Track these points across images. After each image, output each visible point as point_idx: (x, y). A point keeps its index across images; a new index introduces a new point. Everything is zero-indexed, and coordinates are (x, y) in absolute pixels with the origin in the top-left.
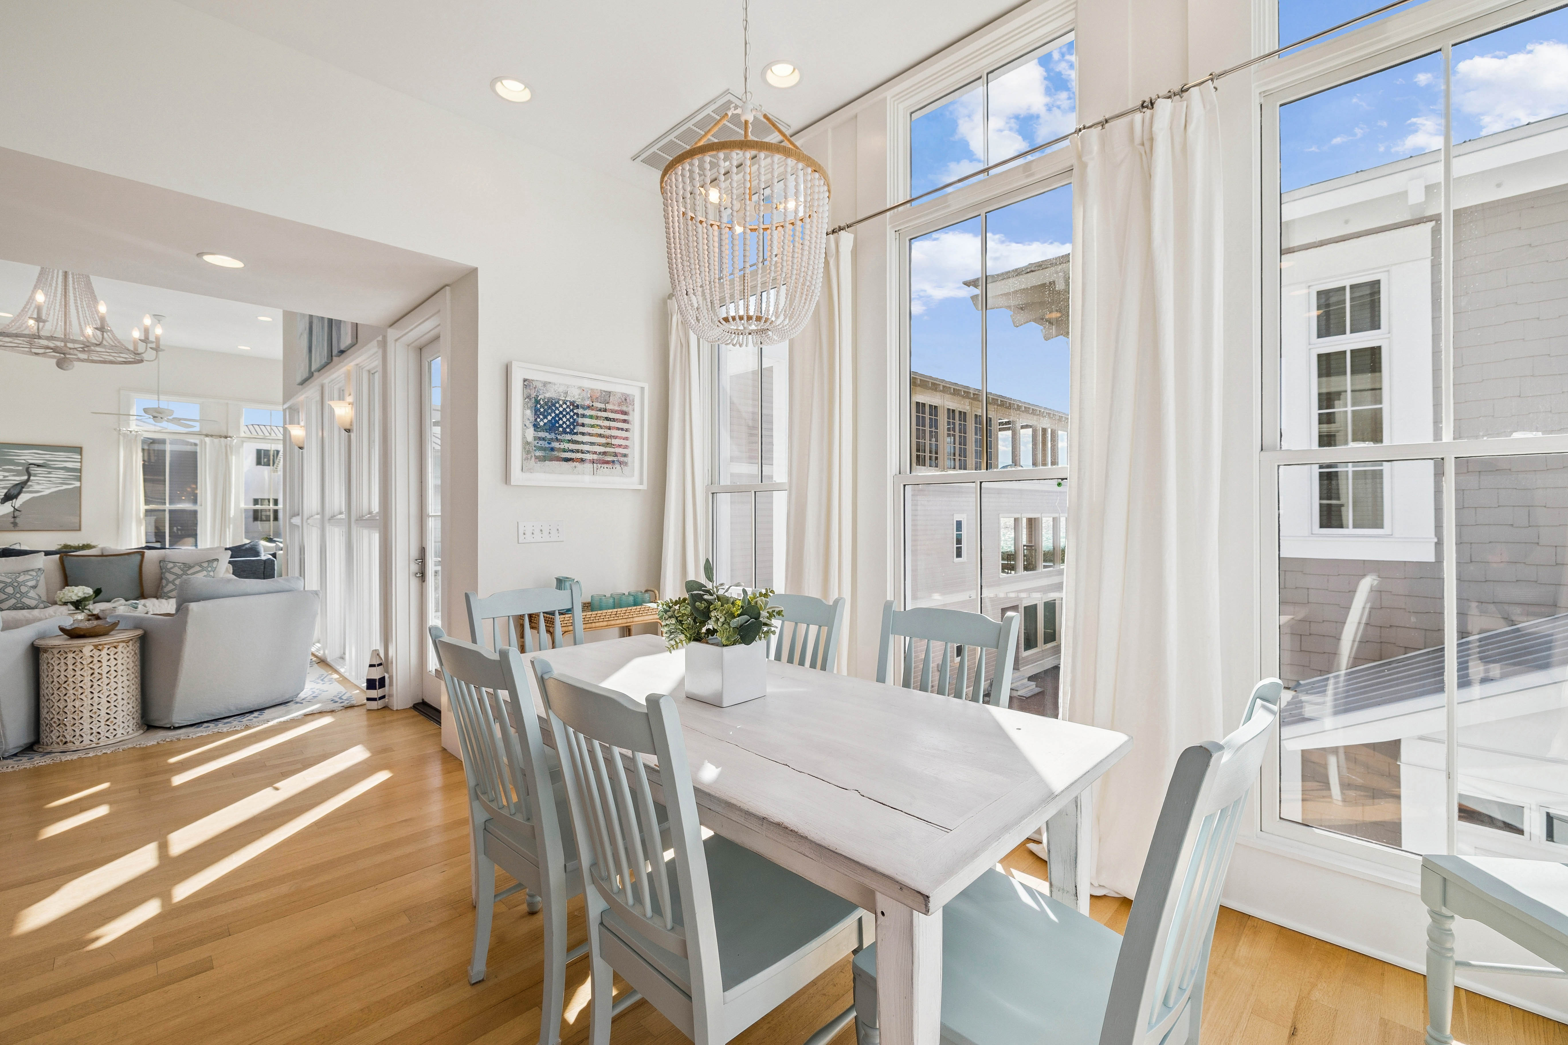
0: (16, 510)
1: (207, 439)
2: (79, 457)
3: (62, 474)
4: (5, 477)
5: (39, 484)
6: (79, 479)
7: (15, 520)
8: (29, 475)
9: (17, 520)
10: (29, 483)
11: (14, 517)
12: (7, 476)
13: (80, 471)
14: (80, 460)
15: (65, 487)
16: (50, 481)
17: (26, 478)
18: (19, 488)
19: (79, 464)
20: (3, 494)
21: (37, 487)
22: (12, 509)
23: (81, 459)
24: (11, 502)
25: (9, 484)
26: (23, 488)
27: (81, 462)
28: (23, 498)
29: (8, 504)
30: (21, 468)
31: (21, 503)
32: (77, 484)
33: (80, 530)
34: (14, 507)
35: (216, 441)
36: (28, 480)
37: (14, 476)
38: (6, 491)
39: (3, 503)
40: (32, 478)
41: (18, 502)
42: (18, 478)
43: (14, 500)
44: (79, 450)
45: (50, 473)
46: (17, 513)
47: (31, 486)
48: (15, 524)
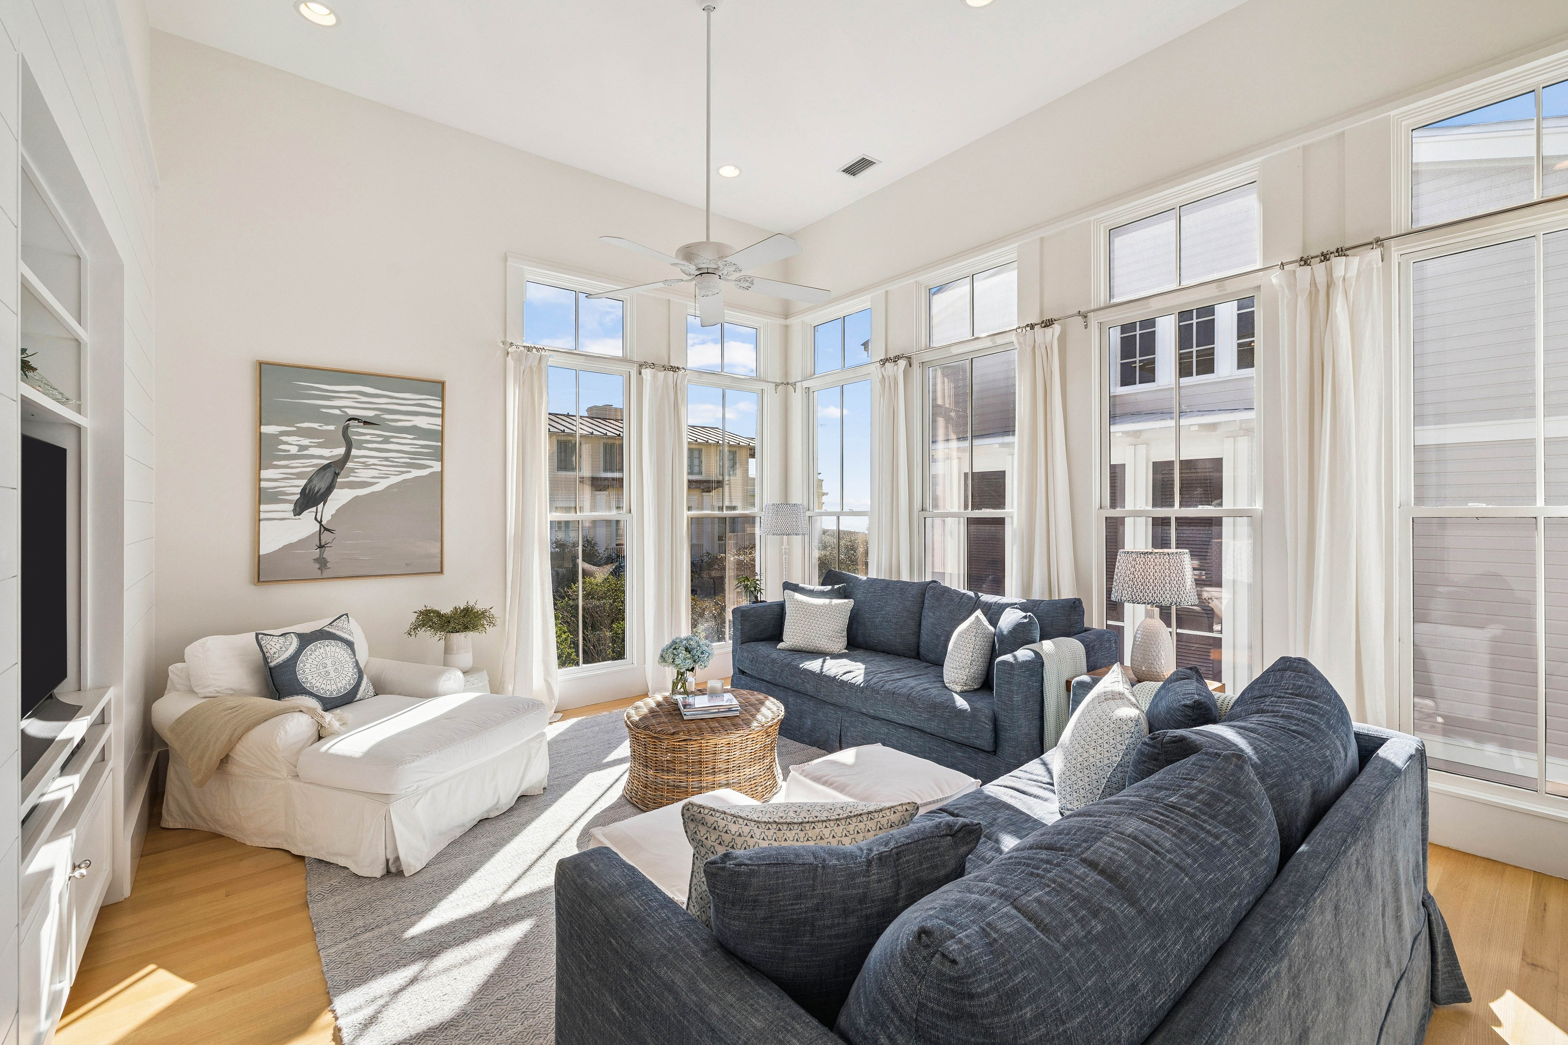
0: (324, 528)
1: (647, 373)
2: (439, 404)
3: (408, 443)
4: (302, 448)
5: (366, 466)
6: (439, 455)
7: (321, 554)
8: (349, 446)
9: (328, 553)
10: (349, 465)
11: (321, 547)
12: (306, 448)
13: (440, 435)
14: (440, 412)
15: (416, 473)
16: (386, 459)
17: (341, 451)
18: (329, 475)
19: (438, 421)
20: (299, 490)
21: (364, 475)
22: (317, 527)
23: (443, 408)
24: (314, 509)
25: (309, 466)
26: (337, 475)
27: (442, 416)
28: (339, 498)
29: (308, 515)
30: (332, 428)
31: (334, 512)
32: (436, 466)
33: (441, 572)
34: (320, 522)
35: (661, 375)
36: (347, 456)
37: (319, 446)
38: (303, 482)
39: (299, 514)
40: (354, 452)
41: (329, 509)
42: (326, 452)
43: (320, 506)
44: (438, 388)
45: (386, 440)
46: (326, 536)
47: (352, 470)
48: (322, 563)
